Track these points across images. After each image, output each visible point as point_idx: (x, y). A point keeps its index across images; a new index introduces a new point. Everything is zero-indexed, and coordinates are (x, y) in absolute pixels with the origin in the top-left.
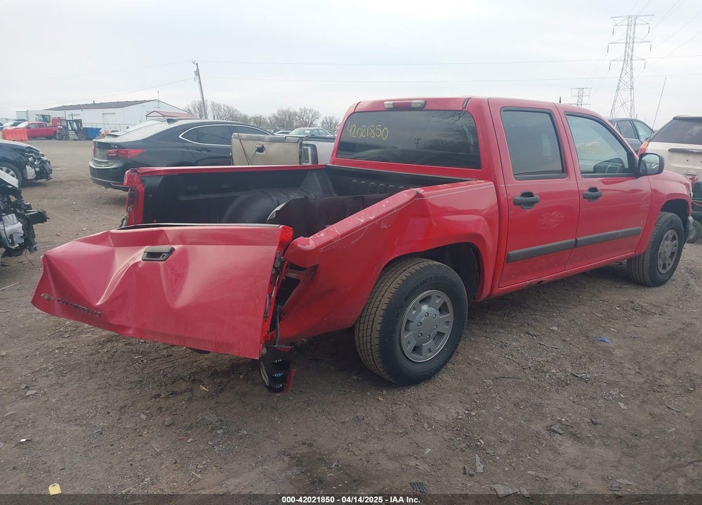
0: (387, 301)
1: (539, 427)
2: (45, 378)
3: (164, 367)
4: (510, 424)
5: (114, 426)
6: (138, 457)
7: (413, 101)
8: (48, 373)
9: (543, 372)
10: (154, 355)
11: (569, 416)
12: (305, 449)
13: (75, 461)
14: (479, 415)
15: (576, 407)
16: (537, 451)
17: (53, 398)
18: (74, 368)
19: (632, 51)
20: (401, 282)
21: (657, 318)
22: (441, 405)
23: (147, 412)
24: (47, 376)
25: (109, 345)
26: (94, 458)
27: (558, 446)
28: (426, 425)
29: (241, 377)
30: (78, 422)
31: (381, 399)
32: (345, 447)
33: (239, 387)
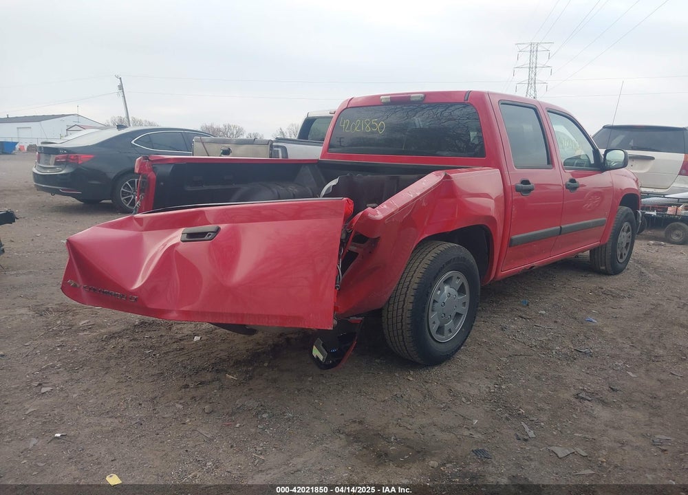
0: (417, 280)
1: (567, 395)
2: (56, 375)
3: (180, 360)
4: (541, 395)
5: (152, 417)
6: (191, 444)
7: (412, 95)
8: (58, 370)
9: (549, 349)
10: (165, 349)
11: (589, 386)
12: (356, 427)
13: (124, 451)
14: (509, 388)
15: (591, 378)
16: (574, 416)
17: (74, 393)
18: (84, 365)
19: (535, 75)
20: (429, 262)
21: (627, 301)
22: (470, 381)
23: (182, 401)
24: (58, 373)
25: (113, 341)
26: (143, 447)
27: (591, 411)
28: (463, 399)
29: (266, 364)
30: (111, 414)
31: (411, 379)
32: (395, 422)
33: (266, 374)
